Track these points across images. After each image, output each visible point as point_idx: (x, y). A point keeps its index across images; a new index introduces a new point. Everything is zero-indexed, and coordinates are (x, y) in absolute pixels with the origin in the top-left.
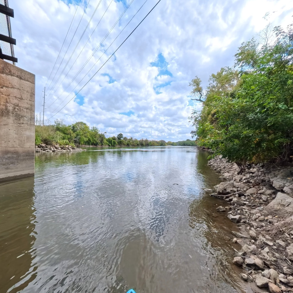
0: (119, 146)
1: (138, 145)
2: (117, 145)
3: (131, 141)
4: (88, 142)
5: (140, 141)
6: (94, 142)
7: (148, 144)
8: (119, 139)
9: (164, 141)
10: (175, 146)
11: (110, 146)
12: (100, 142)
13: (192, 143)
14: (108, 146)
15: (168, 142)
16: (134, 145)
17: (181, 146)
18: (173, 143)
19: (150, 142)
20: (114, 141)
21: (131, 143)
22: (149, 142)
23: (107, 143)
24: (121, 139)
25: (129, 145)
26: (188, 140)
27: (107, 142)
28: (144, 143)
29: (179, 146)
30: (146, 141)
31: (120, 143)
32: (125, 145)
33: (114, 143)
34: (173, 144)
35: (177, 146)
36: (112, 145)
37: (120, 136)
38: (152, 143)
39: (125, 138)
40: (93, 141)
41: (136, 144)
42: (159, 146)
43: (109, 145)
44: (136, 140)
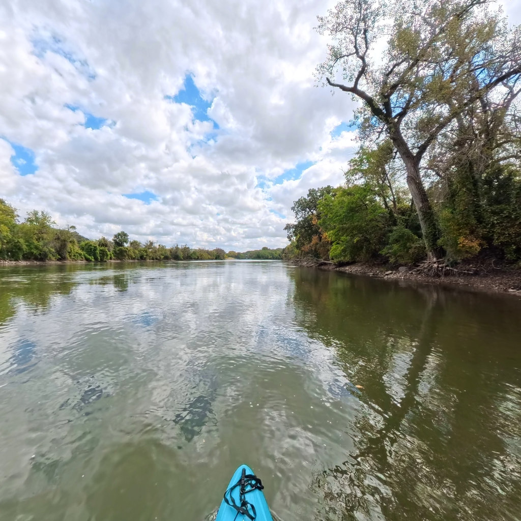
0: (119, 261)
1: (166, 258)
2: (111, 259)
3: (150, 250)
4: (11, 252)
5: (171, 251)
6: (35, 252)
7: (190, 256)
8: (118, 243)
9: (222, 251)
10: (242, 259)
11: (91, 261)
12: (53, 250)
13: (272, 254)
14: (84, 262)
15: (230, 252)
16: (156, 259)
17: (253, 259)
18: (239, 253)
19: (195, 252)
20: (102, 248)
21: (151, 254)
22: (192, 252)
23: (80, 254)
24: (125, 244)
25: (145, 258)
26: (265, 249)
27: (80, 251)
28: (181, 255)
29: (249, 259)
30: (186, 249)
31: (121, 254)
32: (134, 259)
33: (103, 253)
34: (238, 256)
35: (245, 259)
36: (96, 259)
37: (121, 239)
38: (198, 254)
39: (135, 244)
40: (31, 248)
41: (162, 257)
42: (212, 259)
43: (87, 260)
44: (162, 248)
